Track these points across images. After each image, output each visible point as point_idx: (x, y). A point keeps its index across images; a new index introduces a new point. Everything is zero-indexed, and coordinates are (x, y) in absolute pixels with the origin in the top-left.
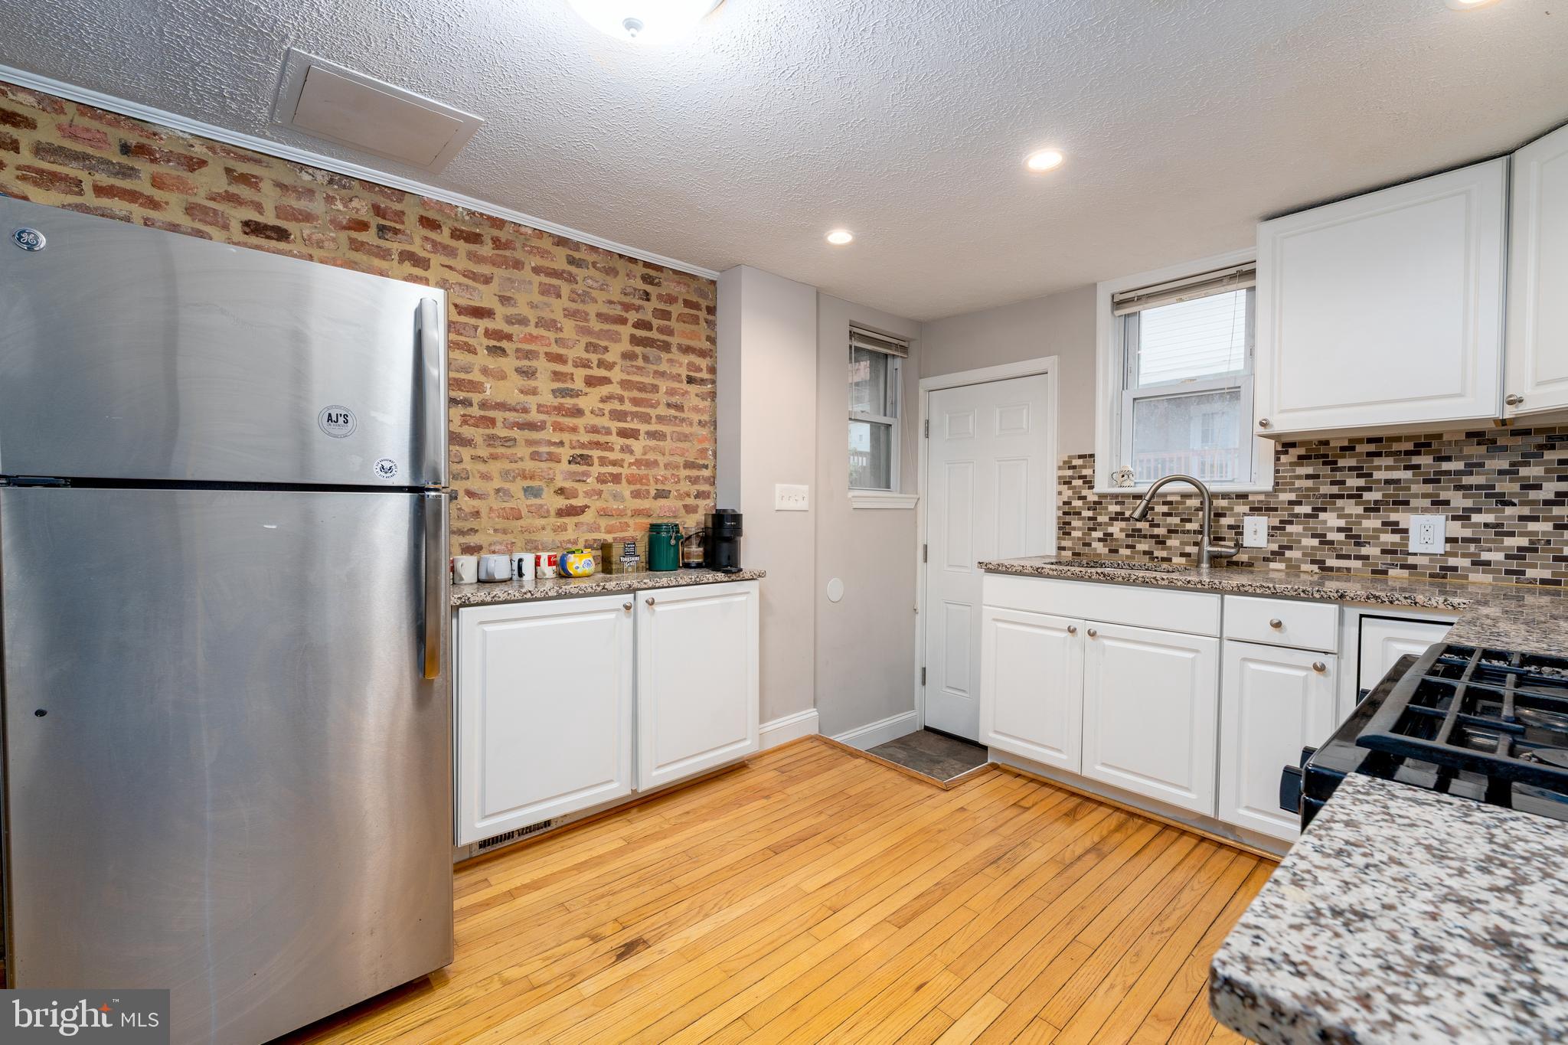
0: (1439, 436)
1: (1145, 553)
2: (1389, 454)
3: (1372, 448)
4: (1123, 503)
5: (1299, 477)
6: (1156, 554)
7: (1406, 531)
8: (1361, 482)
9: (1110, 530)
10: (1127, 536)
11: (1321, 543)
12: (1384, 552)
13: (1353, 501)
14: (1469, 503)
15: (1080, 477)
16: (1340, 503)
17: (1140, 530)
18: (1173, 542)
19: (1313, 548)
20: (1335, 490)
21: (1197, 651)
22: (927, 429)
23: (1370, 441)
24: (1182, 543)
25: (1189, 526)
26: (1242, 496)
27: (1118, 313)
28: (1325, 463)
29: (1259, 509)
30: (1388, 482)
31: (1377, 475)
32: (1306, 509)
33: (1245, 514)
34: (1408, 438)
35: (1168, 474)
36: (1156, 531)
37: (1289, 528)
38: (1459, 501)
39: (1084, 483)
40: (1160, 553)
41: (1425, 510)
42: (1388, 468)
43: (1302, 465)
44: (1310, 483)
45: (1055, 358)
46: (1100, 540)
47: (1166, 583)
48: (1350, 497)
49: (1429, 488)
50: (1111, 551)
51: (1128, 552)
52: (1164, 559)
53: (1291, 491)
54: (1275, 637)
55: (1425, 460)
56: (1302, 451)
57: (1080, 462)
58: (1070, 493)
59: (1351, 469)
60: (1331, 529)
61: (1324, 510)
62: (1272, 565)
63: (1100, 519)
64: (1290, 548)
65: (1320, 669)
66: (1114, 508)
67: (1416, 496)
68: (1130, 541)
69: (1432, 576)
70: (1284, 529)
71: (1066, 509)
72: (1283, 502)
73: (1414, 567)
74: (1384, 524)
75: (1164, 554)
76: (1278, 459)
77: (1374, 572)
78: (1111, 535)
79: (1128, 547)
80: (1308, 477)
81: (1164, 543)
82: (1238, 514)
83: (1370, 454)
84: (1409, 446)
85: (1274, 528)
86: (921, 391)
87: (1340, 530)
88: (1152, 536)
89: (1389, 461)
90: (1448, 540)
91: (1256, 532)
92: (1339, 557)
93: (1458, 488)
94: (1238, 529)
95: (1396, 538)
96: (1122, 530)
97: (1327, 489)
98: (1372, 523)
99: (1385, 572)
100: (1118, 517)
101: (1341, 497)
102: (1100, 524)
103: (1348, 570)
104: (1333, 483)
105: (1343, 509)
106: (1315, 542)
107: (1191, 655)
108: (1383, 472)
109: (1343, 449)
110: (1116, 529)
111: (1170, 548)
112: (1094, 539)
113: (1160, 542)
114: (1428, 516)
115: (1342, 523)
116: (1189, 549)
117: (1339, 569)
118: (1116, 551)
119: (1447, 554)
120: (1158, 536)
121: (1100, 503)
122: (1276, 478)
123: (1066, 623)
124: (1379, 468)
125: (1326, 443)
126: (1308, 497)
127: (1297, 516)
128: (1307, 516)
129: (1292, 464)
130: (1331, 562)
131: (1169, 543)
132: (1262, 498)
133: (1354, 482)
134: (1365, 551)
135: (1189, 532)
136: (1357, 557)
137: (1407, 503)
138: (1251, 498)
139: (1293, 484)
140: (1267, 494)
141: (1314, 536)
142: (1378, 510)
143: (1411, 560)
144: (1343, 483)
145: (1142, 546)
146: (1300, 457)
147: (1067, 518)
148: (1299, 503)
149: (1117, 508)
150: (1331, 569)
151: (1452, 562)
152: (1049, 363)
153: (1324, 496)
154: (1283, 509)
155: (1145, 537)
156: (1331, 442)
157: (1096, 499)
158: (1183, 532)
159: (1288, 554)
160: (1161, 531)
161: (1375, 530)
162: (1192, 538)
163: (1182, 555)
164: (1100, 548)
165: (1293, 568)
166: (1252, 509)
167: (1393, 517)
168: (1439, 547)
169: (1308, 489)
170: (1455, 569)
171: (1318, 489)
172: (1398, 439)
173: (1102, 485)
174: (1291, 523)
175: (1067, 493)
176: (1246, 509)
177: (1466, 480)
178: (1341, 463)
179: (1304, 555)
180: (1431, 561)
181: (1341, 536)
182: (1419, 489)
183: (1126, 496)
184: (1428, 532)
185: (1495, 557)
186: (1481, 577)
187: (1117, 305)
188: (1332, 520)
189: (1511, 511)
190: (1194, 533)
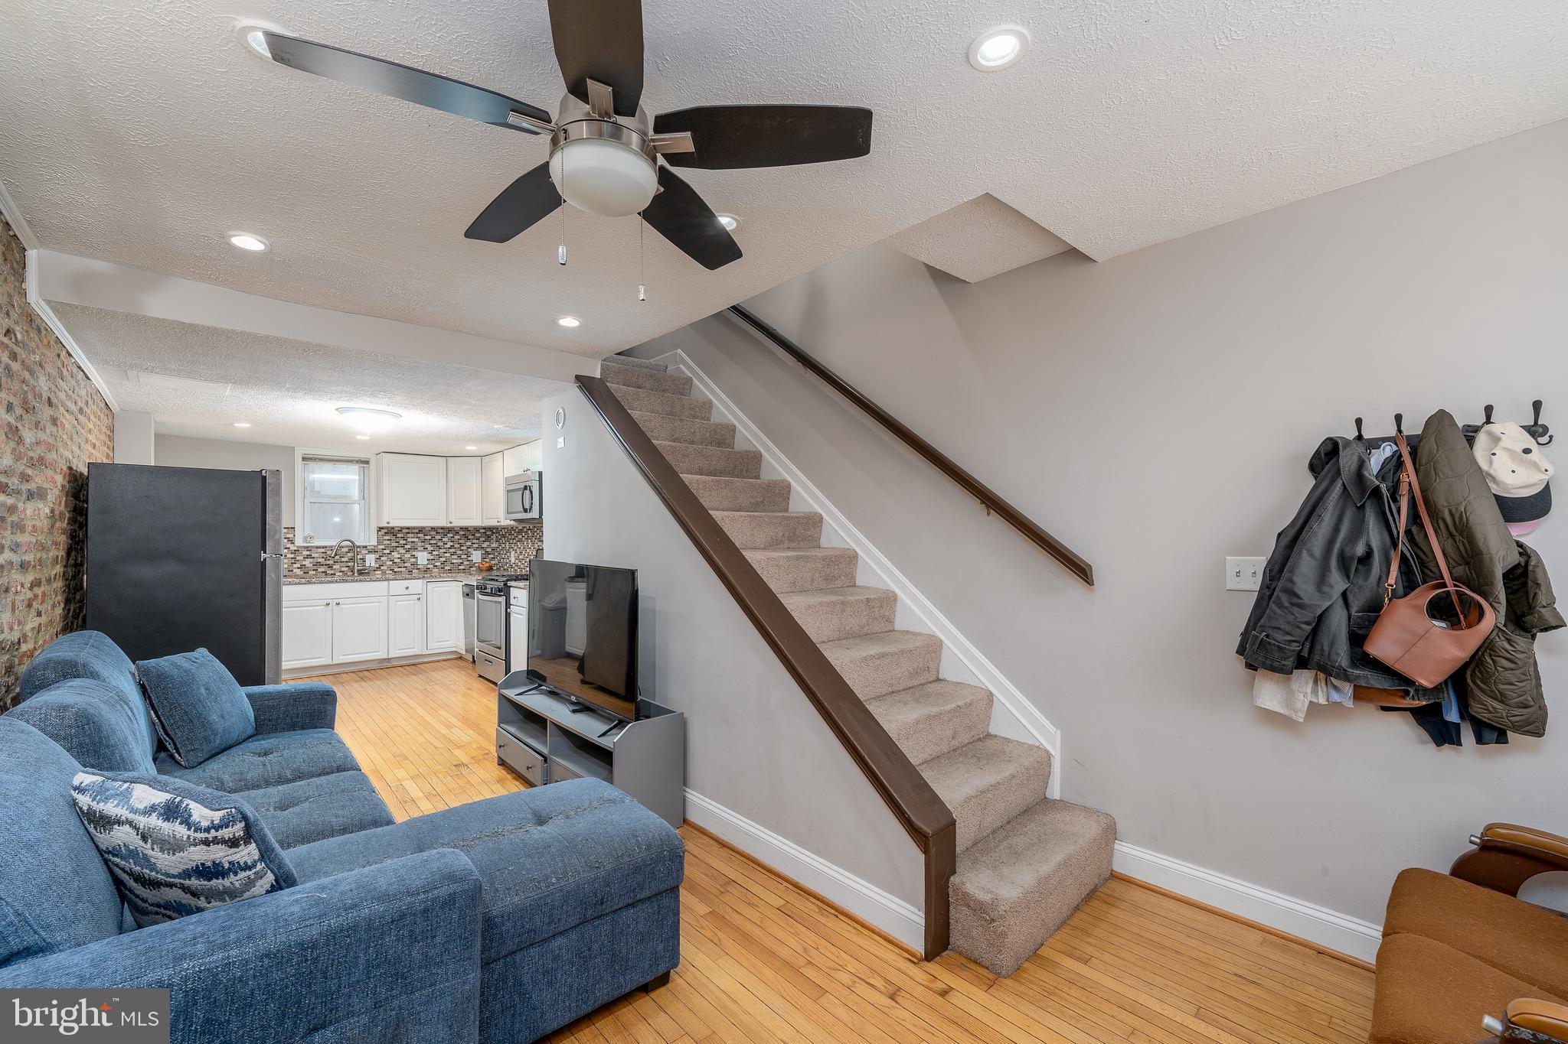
0: (425, 528)
1: (322, 572)
2: (412, 533)
3: (407, 531)
4: (311, 550)
5: (385, 540)
6: (328, 572)
7: (417, 558)
8: (404, 542)
9: (304, 563)
10: (313, 565)
11: (393, 563)
12: (412, 564)
14: (432, 549)
15: (286, 538)
16: (398, 549)
17: (320, 562)
18: (336, 567)
19: (390, 565)
20: (397, 545)
23: (407, 528)
24: (340, 567)
25: (343, 559)
26: (365, 547)
27: (304, 462)
28: (393, 535)
29: (372, 552)
30: (412, 542)
31: (409, 540)
32: (387, 551)
33: (366, 554)
34: (417, 528)
35: (343, 539)
36: (328, 562)
37: (382, 558)
38: (430, 548)
39: (288, 541)
41: (422, 551)
43: (385, 536)
44: (389, 542)
46: (298, 568)
47: (369, 579)
48: (401, 547)
49: (423, 544)
50: (304, 573)
51: (314, 572)
52: (331, 574)
53: (383, 545)
54: (406, 592)
55: (421, 535)
56: (386, 531)
57: (285, 531)
59: (401, 537)
60: (395, 558)
61: (393, 551)
62: (379, 571)
63: (298, 558)
64: (383, 565)
65: (419, 599)
66: (306, 553)
67: (419, 546)
68: (315, 568)
69: (424, 571)
70: (380, 558)
72: (380, 549)
73: (419, 569)
74: (411, 555)
75: (332, 572)
76: (378, 533)
77: (409, 571)
78: (305, 565)
80: (388, 540)
81: (332, 567)
82: (364, 554)
83: (407, 533)
84: (417, 531)
85: (377, 558)
87: (398, 558)
88: (326, 565)
89: (412, 535)
90: (428, 560)
91: (371, 560)
92: (399, 567)
93: (430, 544)
94: (363, 560)
95: (414, 560)
96: (310, 563)
97: (394, 544)
98: (408, 555)
99: (411, 571)
100: (309, 556)
101: (398, 547)
102: (298, 561)
103: (401, 571)
104: (396, 542)
105: (399, 551)
106: (391, 563)
107: (377, 604)
108: (411, 539)
109: (399, 530)
110: (307, 562)
111: (335, 569)
112: (295, 568)
113: (330, 567)
114: (422, 553)
115: (399, 556)
116: (343, 569)
117: (398, 571)
118: (307, 573)
119: (428, 564)
120: (329, 564)
121: (299, 550)
122: (377, 540)
123: (324, 602)
124: (409, 537)
125: (393, 528)
126: (388, 547)
127: (385, 554)
128: (388, 554)
129: (382, 535)
130: (396, 569)
131: (334, 567)
132: (372, 547)
133: (402, 542)
134: (406, 565)
135: (343, 562)
136: (404, 567)
137: (417, 549)
138: (368, 547)
139: (383, 542)
140: (375, 546)
141: (390, 561)
142: (409, 551)
143: (419, 566)
144: (399, 542)
145: (320, 570)
146: (385, 533)
148: (385, 549)
149: (308, 553)
150: (395, 571)
151: (429, 566)
153: (393, 546)
154: (380, 551)
155: (323, 565)
156: (395, 528)
157: (296, 549)
158: (341, 562)
159: (382, 567)
160: (331, 562)
161: (409, 558)
162: (344, 564)
163: (341, 571)
164: (298, 572)
165: (384, 573)
166: (369, 552)
167: (414, 553)
168: (426, 562)
169: (388, 544)
170: (429, 568)
171: (391, 544)
172: (414, 528)
173: (299, 542)
174: (383, 556)
176: (367, 552)
177: (432, 542)
178: (398, 535)
179: (387, 566)
180: (424, 566)
181: (398, 560)
182: (420, 544)
183: (313, 547)
184: (423, 558)
185: (438, 564)
186: (435, 570)
187: (304, 459)
188: (395, 555)
189: (441, 550)
190: (346, 562)
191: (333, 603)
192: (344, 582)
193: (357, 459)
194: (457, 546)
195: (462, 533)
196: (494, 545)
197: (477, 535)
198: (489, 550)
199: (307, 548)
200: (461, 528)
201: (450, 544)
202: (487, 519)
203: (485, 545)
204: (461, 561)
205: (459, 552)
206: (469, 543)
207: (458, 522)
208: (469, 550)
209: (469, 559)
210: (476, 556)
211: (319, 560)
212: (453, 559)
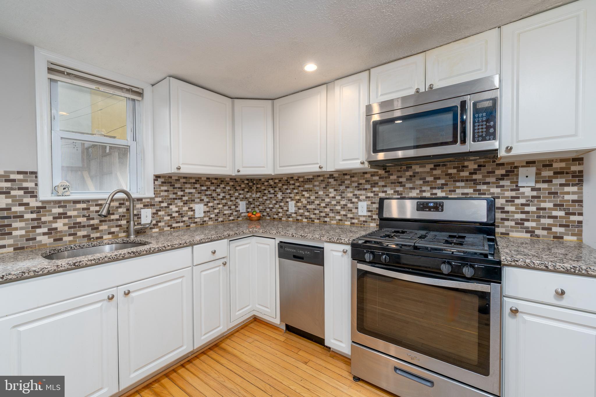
0: (201, 178)
1: (84, 236)
2: (190, 183)
3: (184, 180)
4: (65, 206)
5: (162, 191)
6: (92, 236)
7: (194, 210)
8: (182, 193)
9: (54, 225)
10: (70, 228)
11: (171, 218)
12: (189, 218)
13: (180, 200)
14: (208, 200)
15: (21, 189)
16: (176, 201)
17: (80, 223)
18: (103, 227)
19: (168, 220)
20: (174, 196)
21: (183, 277)
23: (184, 178)
24: (109, 227)
25: (113, 217)
26: (140, 200)
28: (171, 186)
29: (147, 206)
30: (189, 193)
31: (187, 191)
32: (164, 205)
33: (141, 208)
34: (194, 178)
36: (92, 222)
37: (160, 213)
38: (206, 200)
39: (25, 193)
40: (94, 235)
41: (199, 203)
42: (189, 188)
43: (163, 186)
44: (166, 194)
46: (44, 234)
47: (170, 247)
48: (179, 199)
49: (199, 195)
50: (55, 240)
51: (71, 238)
52: (97, 238)
53: (160, 197)
54: (213, 257)
55: (197, 186)
56: (163, 180)
57: (19, 177)
59: (179, 188)
60: (174, 212)
61: (171, 204)
62: (154, 230)
63: (43, 219)
64: (160, 222)
65: (224, 266)
66: (56, 210)
67: (196, 198)
68: (72, 231)
69: (201, 224)
70: (157, 213)
72: (157, 202)
73: (196, 222)
74: (189, 208)
75: (98, 235)
76: (154, 183)
77: (187, 226)
78: (56, 229)
79: (70, 235)
80: (166, 191)
81: (98, 228)
82: (138, 209)
83: (184, 183)
84: (194, 181)
85: (154, 214)
87: (177, 212)
88: (89, 226)
89: (189, 186)
90: (204, 212)
91: (147, 216)
92: (177, 222)
93: (206, 195)
94: (138, 216)
95: (191, 213)
96: (65, 225)
97: (172, 196)
98: (185, 208)
99: (189, 226)
100: (61, 216)
101: (176, 199)
102: (45, 223)
103: (179, 227)
104: (174, 194)
105: (177, 204)
106: (169, 218)
107: (179, 280)
108: (188, 190)
109: (176, 180)
110: (60, 225)
111: (102, 231)
112: (39, 234)
113: (95, 228)
114: (199, 205)
115: (177, 209)
116: (113, 230)
117: (177, 227)
118: (61, 239)
119: (204, 217)
120: (93, 225)
121: (45, 208)
122: (154, 191)
123: (105, 294)
124: (187, 188)
125: (171, 177)
126: (165, 199)
127: (162, 207)
128: (166, 207)
129: (160, 185)
130: (174, 225)
131: (101, 228)
132: (149, 200)
133: (180, 193)
134: (184, 219)
135: (113, 220)
136: (182, 222)
137: (194, 201)
138: (144, 200)
139: (160, 194)
140: (151, 198)
141: (168, 215)
142: (186, 203)
143: (196, 220)
144: (176, 193)
145: (82, 233)
146: (162, 182)
148: (162, 202)
149: (61, 210)
150: (174, 228)
151: (205, 219)
153: (171, 199)
154: (157, 205)
155: (84, 226)
156: (172, 177)
157: (40, 204)
158: (110, 221)
159: (160, 224)
160: (96, 222)
161: (187, 211)
162: (115, 223)
163: (109, 233)
164: (44, 239)
165: (161, 230)
166: (144, 206)
167: (191, 206)
168: (202, 215)
169: (166, 196)
170: (205, 221)
171: (169, 196)
172: (191, 178)
173: (45, 195)
174: (160, 211)
176: (142, 206)
177: (208, 193)
178: (176, 186)
179: (165, 224)
180: (200, 220)
181: (177, 214)
182: (197, 195)
183: (69, 201)
184: (199, 210)
185: (213, 216)
186: (211, 223)
188: (174, 208)
189: (216, 202)
190: (117, 220)
191: (119, 293)
192: (136, 256)
193: (128, 87)
194: (228, 197)
195: (231, 183)
196: (254, 196)
197: (243, 186)
198: (251, 200)
199: (59, 203)
200: (231, 179)
201: (222, 195)
202: (280, 167)
203: (248, 195)
204: (231, 212)
205: (230, 203)
206: (237, 194)
208: (237, 200)
209: (237, 209)
210: (242, 206)
211: (79, 220)
212: (225, 210)
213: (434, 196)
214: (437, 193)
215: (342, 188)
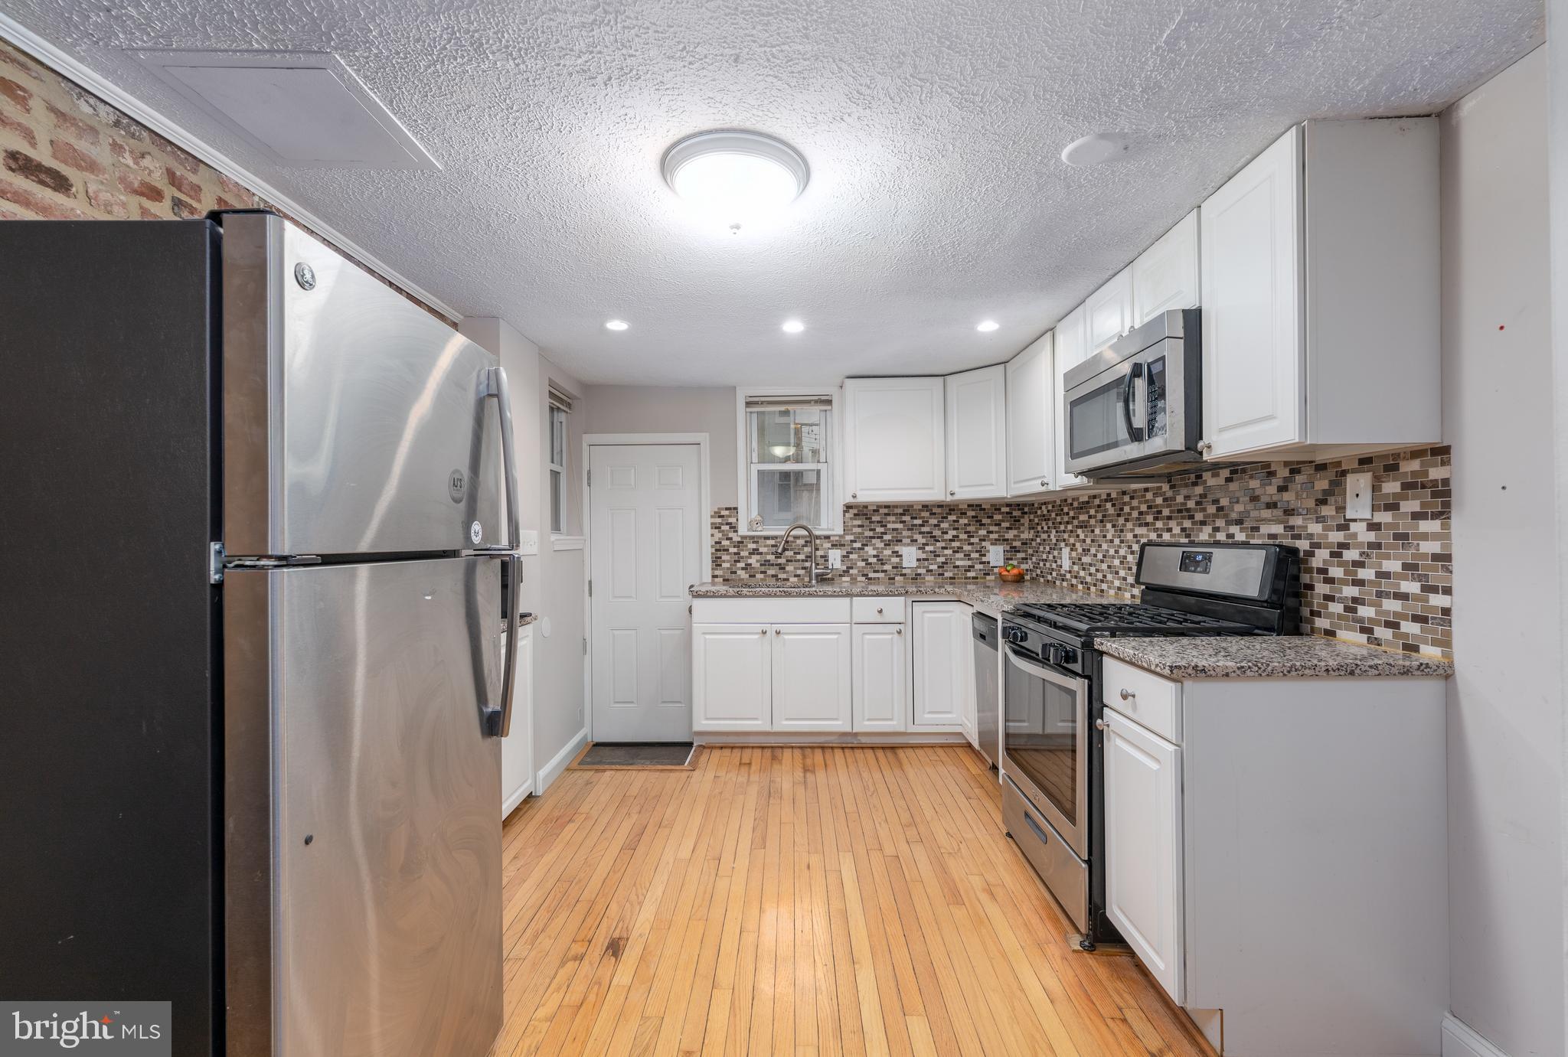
0: (912, 506)
1: (773, 576)
2: (894, 515)
3: (886, 511)
4: (757, 542)
5: (855, 526)
7: (901, 556)
8: (882, 530)
9: (750, 561)
10: (761, 565)
11: (866, 564)
12: (893, 567)
13: (879, 540)
14: (924, 541)
15: (727, 524)
16: (874, 541)
17: (769, 561)
18: (789, 568)
19: (863, 567)
20: (871, 534)
21: (839, 633)
22: (589, 478)
23: (886, 507)
24: (795, 568)
25: (799, 557)
26: (827, 537)
27: (749, 410)
28: (866, 519)
29: (836, 545)
30: (893, 530)
31: (890, 526)
32: (858, 545)
33: (829, 549)
34: (901, 506)
36: (780, 561)
37: (851, 556)
38: (921, 540)
39: (730, 528)
40: (782, 576)
41: (908, 545)
42: (894, 522)
43: (855, 519)
44: (859, 530)
45: (707, 435)
46: (743, 569)
47: (822, 593)
48: (878, 538)
49: (909, 533)
50: (750, 576)
51: (762, 576)
52: (785, 580)
53: (852, 534)
54: (879, 619)
55: (907, 518)
56: (856, 511)
57: (727, 513)
58: (720, 535)
59: (878, 522)
60: (870, 556)
61: (867, 545)
62: (844, 579)
63: (742, 554)
64: (852, 568)
65: (899, 632)
66: (752, 546)
67: (904, 537)
68: (763, 569)
69: (912, 579)
70: (848, 557)
71: (718, 547)
72: (847, 541)
73: (905, 575)
74: (893, 552)
75: (784, 576)
76: (844, 516)
77: (890, 579)
78: (751, 564)
79: (762, 572)
80: (859, 526)
81: (784, 568)
82: (825, 549)
83: (886, 514)
84: (900, 511)
85: (844, 556)
86: (585, 446)
87: (874, 556)
88: (777, 565)
89: (894, 518)
90: (918, 560)
91: (835, 558)
92: (875, 572)
93: (920, 533)
94: (825, 557)
95: (897, 560)
96: (757, 561)
97: (868, 533)
98: (888, 552)
99: (894, 579)
100: (755, 552)
101: (874, 537)
102: (742, 557)
103: (878, 578)
104: (871, 530)
105: (875, 544)
106: (863, 564)
107: (836, 637)
108: (891, 524)
109: (874, 511)
110: (753, 560)
111: (788, 572)
112: (739, 568)
113: (782, 568)
114: (909, 548)
115: (875, 553)
117: (875, 579)
118: (754, 576)
119: (917, 567)
120: (780, 564)
121: (743, 542)
122: (844, 526)
123: (759, 628)
124: (889, 522)
125: (866, 507)
126: (859, 538)
127: (854, 549)
128: (859, 549)
129: (851, 519)
130: (871, 575)
131: (787, 568)
132: (837, 538)
133: (880, 530)
134: (886, 567)
135: (799, 560)
136: (883, 571)
137: (901, 541)
138: (832, 538)
139: (852, 530)
140: (840, 536)
141: (863, 560)
142: (889, 545)
143: (904, 571)
144: (875, 530)
145: (771, 572)
146: (855, 515)
147: (719, 554)
148: (855, 541)
149: (754, 546)
150: (870, 579)
151: (920, 571)
152: (703, 437)
153: (867, 537)
154: (848, 545)
155: (772, 565)
156: (868, 507)
157: (739, 540)
158: (796, 561)
159: (851, 571)
160: (782, 561)
161: (889, 556)
162: (800, 564)
163: (795, 576)
164: (742, 574)
165: (854, 580)
166: (832, 545)
167: (897, 548)
168: (914, 564)
169: (859, 533)
170: (920, 575)
171: (864, 533)
172: (896, 507)
173: (743, 530)
174: (852, 553)
175: (718, 535)
176: (829, 545)
177: (924, 529)
178: (874, 518)
179: (859, 571)
180: (912, 571)
181: (874, 560)
182: (905, 533)
183: (760, 537)
184: (910, 556)
185: (934, 567)
186: (929, 578)
187: (748, 404)
188: (870, 551)
189: (938, 544)
190: (803, 561)
191: (771, 630)
192: (786, 596)
193: (816, 398)
194: (963, 536)
195: (971, 513)
196: (1025, 536)
197: (998, 517)
198: (1017, 544)
199: (755, 539)
200: (969, 506)
201: (952, 533)
203: (1010, 535)
204: (969, 563)
205: (967, 548)
206: (983, 532)
207: (966, 493)
208: (984, 544)
209: (984, 559)
210: (996, 555)
211: (769, 557)
212: (958, 559)
213: (1230, 541)
214: (1234, 534)
215: (1121, 520)
